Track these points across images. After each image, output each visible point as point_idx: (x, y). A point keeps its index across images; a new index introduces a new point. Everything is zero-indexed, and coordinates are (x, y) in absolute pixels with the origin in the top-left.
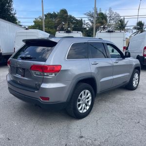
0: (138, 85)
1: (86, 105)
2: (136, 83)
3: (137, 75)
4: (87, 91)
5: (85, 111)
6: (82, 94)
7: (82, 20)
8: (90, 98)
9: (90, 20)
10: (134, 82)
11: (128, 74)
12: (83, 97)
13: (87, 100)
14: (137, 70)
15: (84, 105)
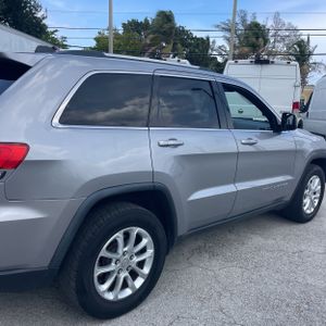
0: (317, 209)
1: (134, 275)
2: (312, 202)
3: (317, 180)
4: (137, 230)
5: (128, 292)
6: (115, 241)
7: (208, 39)
8: (150, 252)
9: (228, 40)
10: (307, 201)
11: (289, 178)
12: (120, 251)
13: (136, 259)
14: (317, 168)
15: (124, 274)
